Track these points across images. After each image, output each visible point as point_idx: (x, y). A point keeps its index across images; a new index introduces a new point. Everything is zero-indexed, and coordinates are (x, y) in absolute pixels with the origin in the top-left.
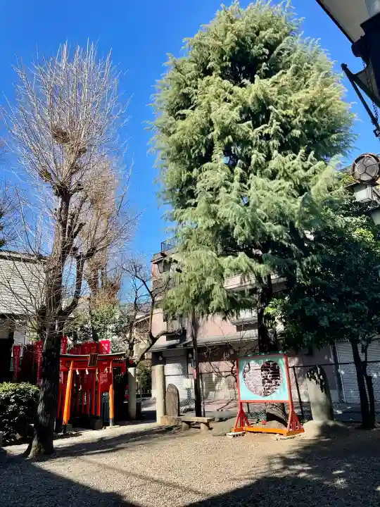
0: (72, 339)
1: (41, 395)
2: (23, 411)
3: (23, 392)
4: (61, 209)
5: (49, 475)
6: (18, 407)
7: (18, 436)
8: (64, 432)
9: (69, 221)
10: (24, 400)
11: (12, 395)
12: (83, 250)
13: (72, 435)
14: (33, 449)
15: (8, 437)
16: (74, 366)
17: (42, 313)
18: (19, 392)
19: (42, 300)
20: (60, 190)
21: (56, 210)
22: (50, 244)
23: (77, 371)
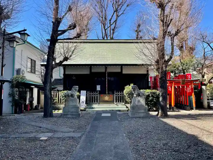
0: (174, 74)
1: (161, 94)
2: (155, 100)
3: (154, 93)
4: (161, 14)
5: (166, 124)
6: (153, 98)
7: (155, 109)
8: (173, 110)
9: (165, 19)
10: (155, 96)
11: (150, 94)
12: (173, 32)
13: (176, 111)
14: (160, 114)
15: (150, 109)
16: (175, 84)
17: (157, 62)
18: (153, 93)
19: (157, 57)
20: (160, 5)
21: (159, 15)
22: (158, 32)
23: (176, 86)
